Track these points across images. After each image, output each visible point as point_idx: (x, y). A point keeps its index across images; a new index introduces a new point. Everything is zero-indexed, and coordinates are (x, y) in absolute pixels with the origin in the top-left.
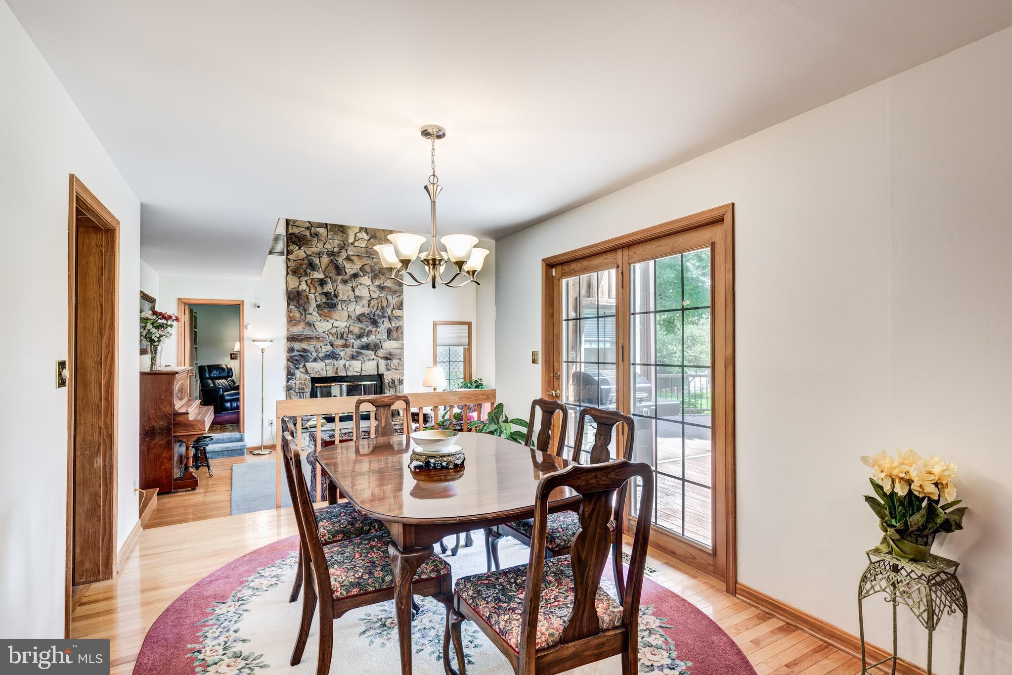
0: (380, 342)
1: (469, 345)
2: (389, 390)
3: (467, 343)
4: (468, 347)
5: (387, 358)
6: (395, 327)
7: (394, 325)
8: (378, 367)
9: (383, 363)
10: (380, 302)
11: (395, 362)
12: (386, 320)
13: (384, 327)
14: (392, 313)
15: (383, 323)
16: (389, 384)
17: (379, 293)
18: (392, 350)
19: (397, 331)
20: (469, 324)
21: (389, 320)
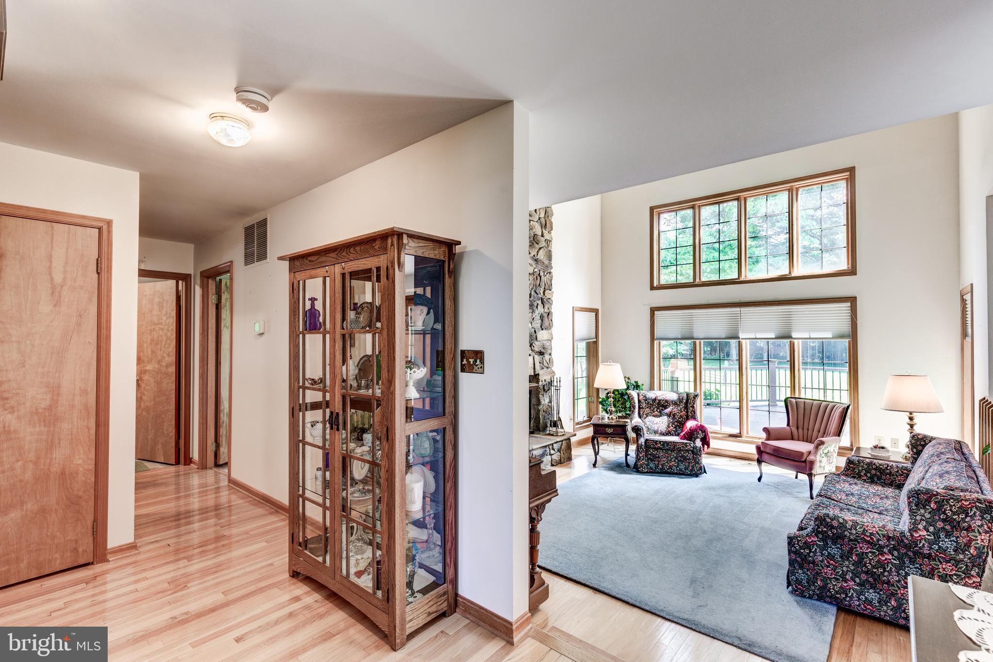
0: (535, 331)
1: (596, 338)
2: (543, 395)
3: (594, 335)
4: (595, 340)
5: (541, 353)
6: (546, 313)
7: (546, 310)
8: (534, 364)
9: (538, 358)
10: (535, 279)
11: (547, 357)
12: (540, 302)
13: (538, 312)
14: (544, 294)
15: (537, 307)
16: (544, 386)
17: (535, 266)
18: (544, 342)
19: (548, 318)
20: (596, 311)
21: (542, 303)
